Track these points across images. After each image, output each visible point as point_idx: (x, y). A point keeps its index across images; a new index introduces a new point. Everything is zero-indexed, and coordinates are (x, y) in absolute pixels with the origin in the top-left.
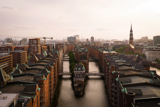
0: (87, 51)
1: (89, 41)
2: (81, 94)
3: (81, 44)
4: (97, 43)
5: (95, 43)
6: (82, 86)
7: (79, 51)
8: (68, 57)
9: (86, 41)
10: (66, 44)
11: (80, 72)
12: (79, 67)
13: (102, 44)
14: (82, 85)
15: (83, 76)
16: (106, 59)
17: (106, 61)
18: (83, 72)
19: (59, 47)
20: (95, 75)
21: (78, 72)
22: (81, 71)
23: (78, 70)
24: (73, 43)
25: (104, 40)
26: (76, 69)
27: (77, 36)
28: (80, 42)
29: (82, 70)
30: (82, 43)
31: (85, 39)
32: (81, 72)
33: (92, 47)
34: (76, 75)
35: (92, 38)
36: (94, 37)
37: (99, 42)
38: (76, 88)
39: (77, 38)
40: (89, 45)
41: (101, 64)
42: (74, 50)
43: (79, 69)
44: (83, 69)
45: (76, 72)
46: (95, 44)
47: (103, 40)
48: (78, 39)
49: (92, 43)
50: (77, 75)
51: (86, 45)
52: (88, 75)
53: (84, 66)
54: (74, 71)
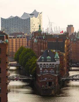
11: (49, 63)
14: (53, 83)
15: (55, 72)
18: (55, 63)
21: (46, 63)
22: (51, 61)
23: (45, 60)
26: (43, 58)
29: (53, 60)
32: (52, 63)
34: (41, 69)
43: (49, 57)
44: (55, 57)
45: (43, 63)
50: (43, 69)
53: (57, 53)
54: (39, 61)
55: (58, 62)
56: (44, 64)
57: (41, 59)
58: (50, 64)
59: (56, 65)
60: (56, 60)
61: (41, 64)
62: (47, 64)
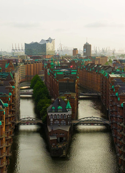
0: (75, 73)
1: (80, 55)
2: (63, 154)
3: (60, 60)
4: (99, 59)
5: (94, 59)
6: (65, 141)
7: (58, 73)
8: (31, 91)
9: (71, 54)
10: (23, 61)
11: (60, 114)
12: (59, 104)
13: (110, 61)
15: (67, 122)
16: (119, 94)
17: (119, 99)
18: (67, 114)
19: (6, 66)
20: (92, 123)
22: (63, 112)
23: (56, 111)
24: (40, 58)
25: (116, 52)
26: (53, 108)
27: (50, 40)
28: (57, 57)
29: (65, 110)
30: (63, 60)
31: (67, 51)
32: (63, 114)
33: (87, 66)
34: (52, 120)
35: (87, 47)
36: (90, 46)
37: (104, 57)
38: (54, 144)
39: (49, 46)
40: (79, 63)
41: (105, 103)
42: (43, 75)
43: (60, 107)
44: (67, 107)
45: (53, 114)
46: (94, 61)
47: (113, 53)
48: (51, 49)
49: (86, 58)
50: (54, 120)
51: (72, 62)
52: (77, 124)
53: (69, 103)
54: (49, 112)
55: (70, 113)
56: (55, 115)
57: (52, 109)
58: (62, 115)
59: (67, 116)
60: (67, 110)
61: (52, 115)
62: (58, 115)
